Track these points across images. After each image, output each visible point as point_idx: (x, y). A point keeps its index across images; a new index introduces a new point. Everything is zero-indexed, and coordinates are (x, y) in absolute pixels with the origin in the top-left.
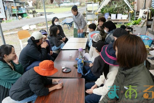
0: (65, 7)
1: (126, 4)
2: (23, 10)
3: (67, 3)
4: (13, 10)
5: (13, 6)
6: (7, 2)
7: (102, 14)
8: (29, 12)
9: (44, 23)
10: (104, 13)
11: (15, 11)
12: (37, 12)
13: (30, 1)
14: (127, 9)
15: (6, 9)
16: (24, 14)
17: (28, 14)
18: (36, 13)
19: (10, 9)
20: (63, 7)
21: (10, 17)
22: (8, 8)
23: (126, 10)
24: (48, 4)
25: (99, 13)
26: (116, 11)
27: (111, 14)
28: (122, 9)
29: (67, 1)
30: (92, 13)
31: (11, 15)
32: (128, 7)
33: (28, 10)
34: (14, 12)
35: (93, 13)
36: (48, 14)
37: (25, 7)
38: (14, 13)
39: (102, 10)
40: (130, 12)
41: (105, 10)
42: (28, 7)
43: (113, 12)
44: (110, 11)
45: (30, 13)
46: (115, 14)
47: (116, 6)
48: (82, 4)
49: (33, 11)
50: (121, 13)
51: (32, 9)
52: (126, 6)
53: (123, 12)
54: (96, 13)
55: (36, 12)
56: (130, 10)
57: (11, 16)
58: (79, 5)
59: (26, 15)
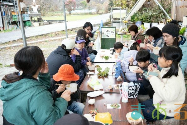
0: (78, 14)
1: (162, 12)
2: (25, 17)
3: (80, 9)
4: (13, 16)
5: (13, 12)
6: (5, 6)
7: (132, 23)
8: (33, 19)
9: (56, 33)
10: (135, 22)
11: (16, 17)
12: (44, 20)
13: (35, 6)
14: (163, 17)
15: (3, 15)
16: (27, 22)
17: (32, 22)
18: (42, 21)
19: (10, 15)
20: (75, 14)
21: (8, 26)
22: (6, 14)
23: (163, 19)
24: (54, 11)
25: (128, 21)
26: (150, 19)
27: (143, 22)
28: (157, 17)
29: (79, 8)
30: (119, 21)
31: (10, 22)
32: (164, 15)
33: (32, 17)
34: (14, 19)
35: (121, 20)
36: (59, 23)
37: (29, 13)
38: (14, 21)
39: (133, 18)
40: (168, 20)
41: (136, 18)
42: (32, 13)
43: (146, 20)
44: (143, 19)
45: (35, 21)
46: (148, 22)
47: (150, 13)
48: (100, 12)
49: (38, 18)
50: (156, 22)
51: (37, 15)
52: (163, 14)
53: (159, 21)
54: (124, 22)
55: (42, 19)
56: (167, 19)
57: (10, 24)
58: (96, 13)
59: (29, 23)
